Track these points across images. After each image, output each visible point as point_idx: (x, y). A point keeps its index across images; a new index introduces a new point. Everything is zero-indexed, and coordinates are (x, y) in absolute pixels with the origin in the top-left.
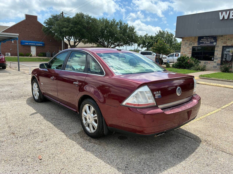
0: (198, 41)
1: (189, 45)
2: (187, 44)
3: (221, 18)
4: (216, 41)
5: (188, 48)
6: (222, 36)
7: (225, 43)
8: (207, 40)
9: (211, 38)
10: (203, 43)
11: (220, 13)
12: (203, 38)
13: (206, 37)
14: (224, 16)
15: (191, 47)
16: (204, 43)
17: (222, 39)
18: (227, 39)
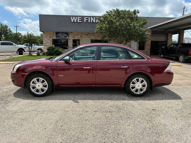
0: (56, 35)
1: (50, 37)
2: (48, 37)
3: (72, 21)
4: (68, 36)
5: (49, 40)
6: (71, 33)
7: (74, 37)
8: (62, 35)
9: (65, 34)
10: (59, 37)
11: (71, 18)
12: (59, 34)
13: (61, 32)
14: (74, 20)
15: (51, 39)
16: (61, 37)
17: (72, 35)
18: (75, 35)
